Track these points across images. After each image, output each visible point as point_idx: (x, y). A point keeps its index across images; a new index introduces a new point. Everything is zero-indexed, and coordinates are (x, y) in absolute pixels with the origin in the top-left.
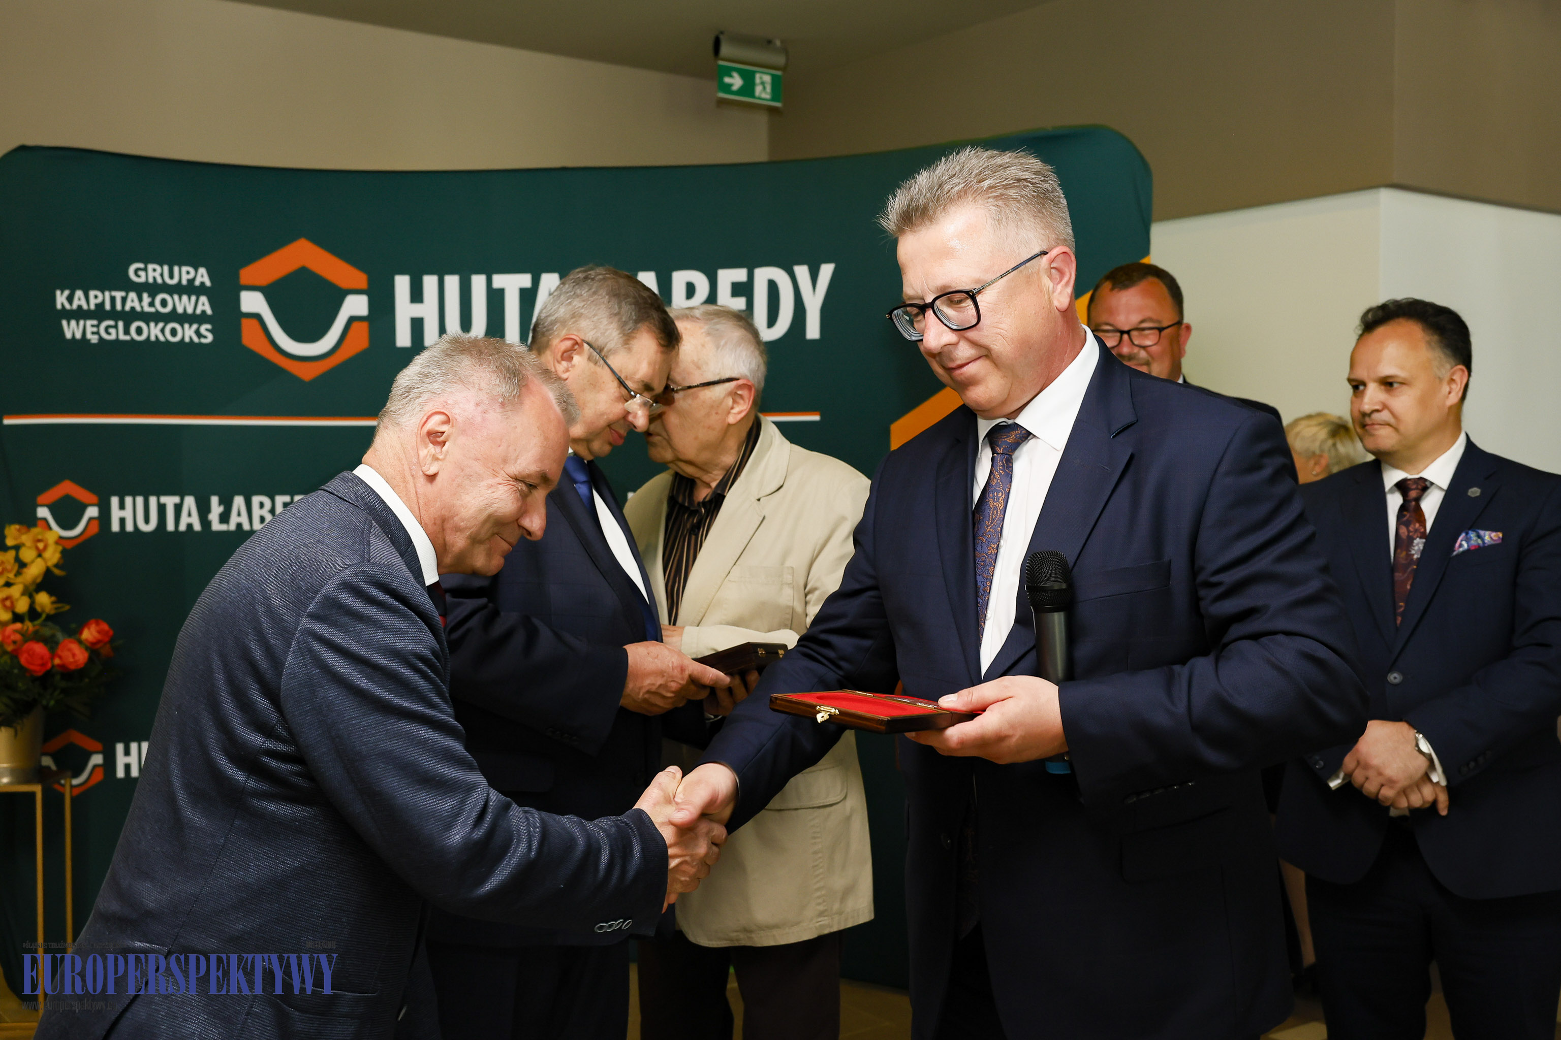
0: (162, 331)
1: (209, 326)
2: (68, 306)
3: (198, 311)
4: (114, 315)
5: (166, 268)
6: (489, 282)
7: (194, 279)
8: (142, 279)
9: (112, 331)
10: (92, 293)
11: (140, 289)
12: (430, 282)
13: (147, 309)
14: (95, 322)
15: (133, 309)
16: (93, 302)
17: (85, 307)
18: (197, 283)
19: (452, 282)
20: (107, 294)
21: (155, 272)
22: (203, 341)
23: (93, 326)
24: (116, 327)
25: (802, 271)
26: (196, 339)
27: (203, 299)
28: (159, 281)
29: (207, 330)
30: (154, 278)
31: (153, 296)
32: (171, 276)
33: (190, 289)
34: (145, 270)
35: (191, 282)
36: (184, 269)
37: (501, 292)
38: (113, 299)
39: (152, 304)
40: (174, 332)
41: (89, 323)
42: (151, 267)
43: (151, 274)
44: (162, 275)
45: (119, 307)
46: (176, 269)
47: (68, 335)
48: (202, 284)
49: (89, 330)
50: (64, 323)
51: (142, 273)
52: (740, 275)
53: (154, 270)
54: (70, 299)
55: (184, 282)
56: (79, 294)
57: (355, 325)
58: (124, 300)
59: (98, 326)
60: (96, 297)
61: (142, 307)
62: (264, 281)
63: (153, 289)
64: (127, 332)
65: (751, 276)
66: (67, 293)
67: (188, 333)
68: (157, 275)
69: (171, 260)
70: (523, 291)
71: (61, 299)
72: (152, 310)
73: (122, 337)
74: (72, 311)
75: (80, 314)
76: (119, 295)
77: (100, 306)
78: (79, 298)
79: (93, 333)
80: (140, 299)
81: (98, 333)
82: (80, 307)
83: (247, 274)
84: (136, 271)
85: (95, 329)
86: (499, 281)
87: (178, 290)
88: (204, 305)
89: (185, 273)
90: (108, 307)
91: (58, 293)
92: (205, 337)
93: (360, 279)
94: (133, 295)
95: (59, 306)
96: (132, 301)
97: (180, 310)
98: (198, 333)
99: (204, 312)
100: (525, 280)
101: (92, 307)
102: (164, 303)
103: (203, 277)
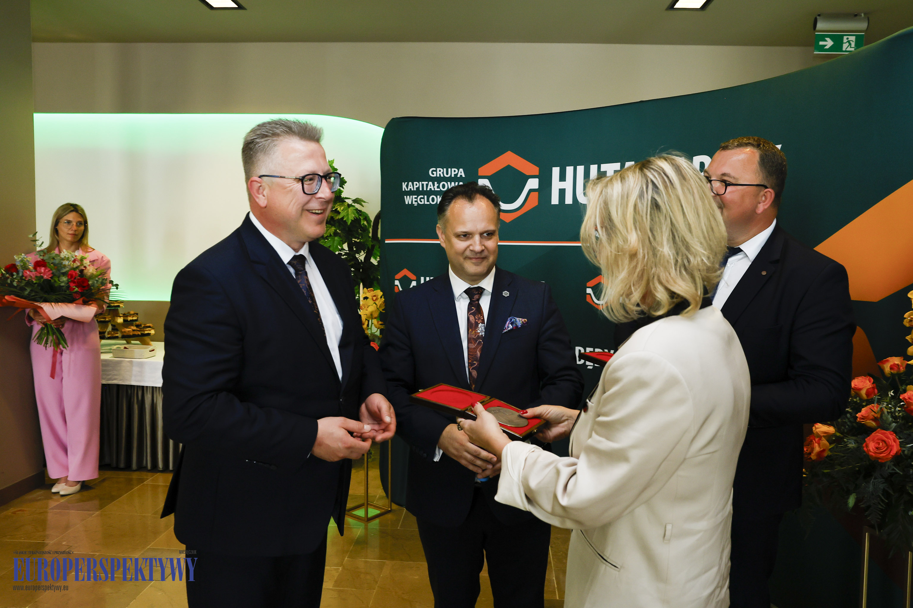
2: (406, 190)
4: (423, 193)
5: (445, 169)
6: (599, 168)
7: (457, 174)
8: (435, 175)
9: (422, 200)
10: (415, 183)
11: (434, 180)
12: (569, 170)
13: (436, 189)
14: (416, 196)
15: (431, 189)
16: (415, 187)
17: (412, 190)
18: (459, 176)
19: (580, 169)
20: (420, 183)
21: (440, 172)
23: (415, 198)
24: (424, 198)
28: (442, 176)
30: (440, 175)
31: (439, 183)
32: (447, 174)
33: (455, 179)
34: (436, 171)
36: (453, 169)
37: (605, 172)
38: (423, 185)
39: (438, 187)
41: (414, 197)
42: (438, 169)
43: (438, 172)
44: (443, 173)
45: (425, 189)
46: (449, 169)
47: (407, 203)
48: (461, 176)
49: (414, 200)
50: (405, 197)
51: (435, 173)
54: (407, 186)
55: (453, 176)
56: (410, 183)
57: (532, 193)
58: (427, 185)
59: (417, 198)
60: (416, 185)
61: (434, 188)
62: (489, 174)
63: (439, 180)
64: (428, 201)
66: (406, 183)
68: (441, 173)
69: (448, 165)
71: (405, 186)
72: (439, 189)
73: (426, 203)
74: (407, 192)
75: (411, 193)
76: (425, 183)
77: (418, 189)
78: (410, 186)
79: (415, 201)
80: (434, 185)
83: (482, 171)
84: (432, 171)
85: (416, 200)
86: (604, 167)
87: (450, 179)
89: (453, 172)
90: (421, 189)
91: (403, 183)
93: (535, 170)
94: (431, 183)
95: (403, 190)
96: (431, 186)
100: (617, 166)
101: (415, 189)
102: (443, 186)
103: (461, 173)
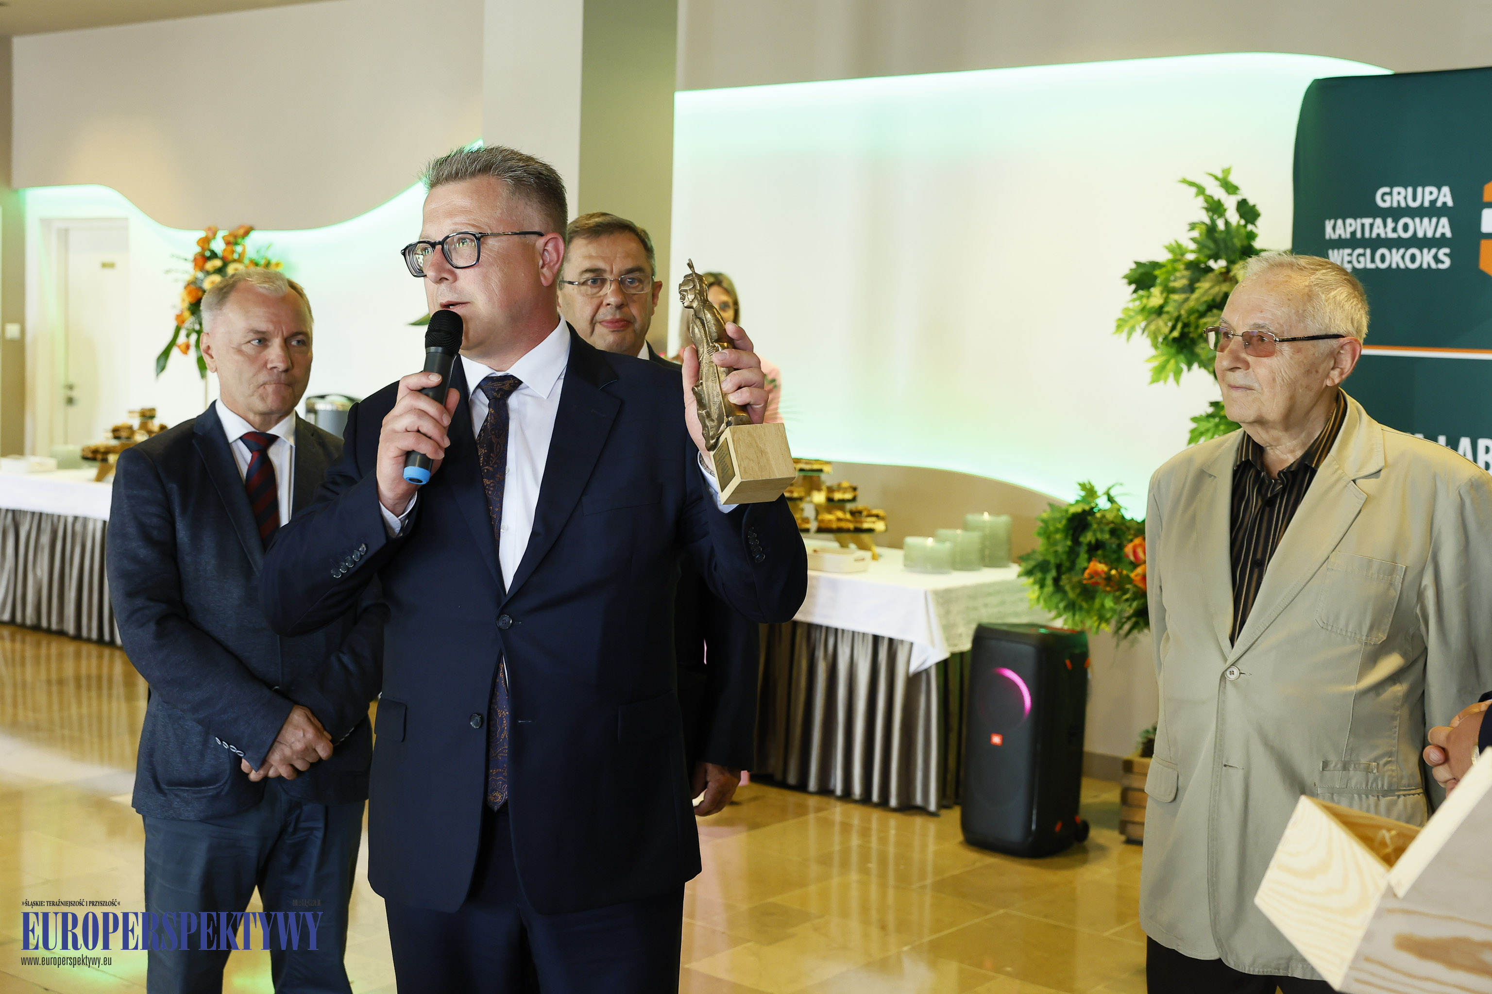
0: (1403, 257)
1: (1447, 250)
2: (1333, 235)
3: (1438, 235)
4: (1364, 242)
5: (1410, 190)
7: (1435, 201)
8: (1388, 204)
9: (1362, 259)
10: (1348, 222)
11: (1385, 214)
13: (1392, 235)
14: (1349, 252)
15: (1379, 235)
16: (1350, 230)
17: (1344, 236)
18: (1439, 204)
20: (1358, 221)
21: (1399, 196)
22: (1441, 266)
23: (1349, 255)
24: (1364, 255)
26: (1434, 265)
27: (1444, 221)
28: (1403, 205)
29: (1445, 254)
30: (1399, 202)
31: (1396, 221)
32: (1414, 199)
33: (1432, 211)
34: (1391, 194)
35: (1433, 202)
36: (1428, 189)
38: (1363, 227)
39: (1395, 230)
40: (1413, 258)
41: (1346, 252)
42: (1396, 190)
43: (1396, 197)
44: (1405, 198)
45: (1367, 235)
46: (1419, 190)
48: (1445, 204)
49: (1346, 259)
51: (1387, 198)
53: (1399, 193)
54: (1334, 228)
55: (1427, 204)
56: (1340, 222)
58: (1372, 226)
59: (1352, 255)
60: (1351, 225)
61: (1386, 233)
63: (1396, 213)
64: (1373, 260)
66: (1332, 223)
67: (1426, 258)
68: (1401, 198)
69: (1415, 181)
71: (1329, 226)
72: (1395, 236)
73: (1370, 266)
74: (1335, 238)
76: (1367, 221)
77: (1354, 234)
78: (1340, 228)
79: (1350, 262)
80: (1385, 226)
82: (1340, 236)
83: (1490, 190)
84: (1382, 197)
85: (1350, 258)
87: (1421, 212)
88: (1444, 227)
89: (1427, 194)
90: (1359, 235)
91: (1327, 221)
92: (1443, 262)
94: (1379, 221)
95: (1328, 236)
96: (1381, 229)
97: (1420, 235)
98: (1436, 258)
99: (1443, 235)
101: (1348, 236)
102: (1406, 228)
103: (1445, 196)
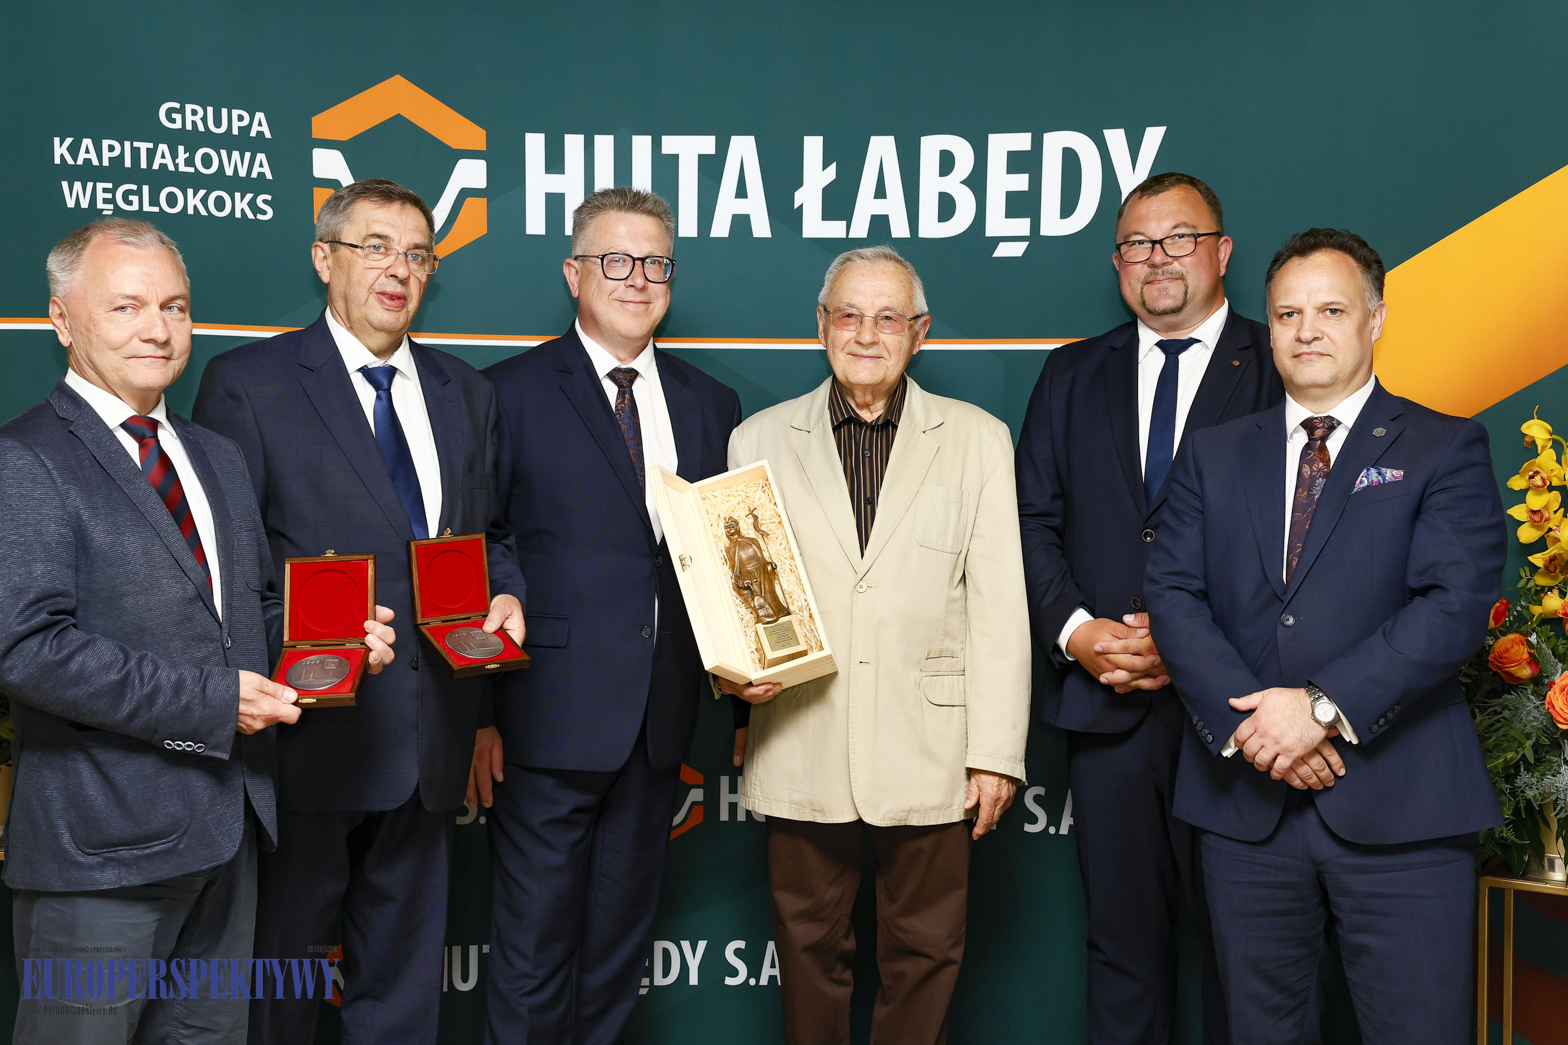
0: (204, 201)
1: (269, 197)
2: (70, 160)
3: (254, 175)
4: (137, 175)
5: (210, 110)
6: (656, 145)
7: (249, 129)
8: (178, 125)
9: (134, 199)
10: (106, 143)
11: (174, 139)
12: (574, 144)
13: (182, 168)
14: (109, 185)
15: (163, 166)
17: (95, 162)
18: (253, 134)
19: (604, 144)
20: (127, 144)
21: (194, 116)
22: (260, 217)
23: (106, 190)
24: (139, 193)
25: (1116, 138)
26: (250, 216)
27: (261, 157)
28: (201, 128)
29: (265, 201)
30: (194, 123)
31: (191, 150)
32: (218, 124)
33: (243, 142)
34: (182, 111)
35: (245, 130)
36: (235, 113)
37: (674, 159)
38: (136, 152)
39: (190, 162)
40: (220, 204)
41: (100, 185)
42: (189, 107)
43: (189, 118)
44: (204, 119)
45: (144, 165)
46: (224, 111)
47: (71, 203)
48: (260, 134)
49: (101, 195)
50: (65, 183)
51: (177, 117)
52: (1022, 141)
53: (194, 113)
54: (74, 150)
55: (235, 132)
56: (87, 142)
57: (469, 201)
58: (151, 154)
59: (113, 191)
60: (111, 148)
61: (176, 166)
62: (345, 137)
63: (191, 139)
64: (154, 201)
65: (1037, 144)
66: (69, 141)
67: (240, 205)
68: (197, 119)
69: (218, 97)
70: (703, 159)
71: (60, 150)
72: (191, 170)
73: (147, 208)
74: (76, 165)
75: (87, 173)
76: (144, 146)
77: (118, 161)
78: (87, 151)
79: (106, 201)
80: (174, 156)
81: (113, 201)
82: (87, 161)
83: (323, 124)
84: (169, 112)
85: (109, 196)
86: (671, 144)
87: (227, 142)
88: (262, 166)
89: (236, 119)
90: (128, 164)
91: (58, 139)
92: (264, 213)
93: (476, 137)
94: (163, 147)
95: (58, 161)
96: (163, 157)
97: (229, 172)
98: (252, 204)
99: (261, 175)
100: (707, 144)
101: (106, 163)
102: (207, 161)
103: (261, 125)
